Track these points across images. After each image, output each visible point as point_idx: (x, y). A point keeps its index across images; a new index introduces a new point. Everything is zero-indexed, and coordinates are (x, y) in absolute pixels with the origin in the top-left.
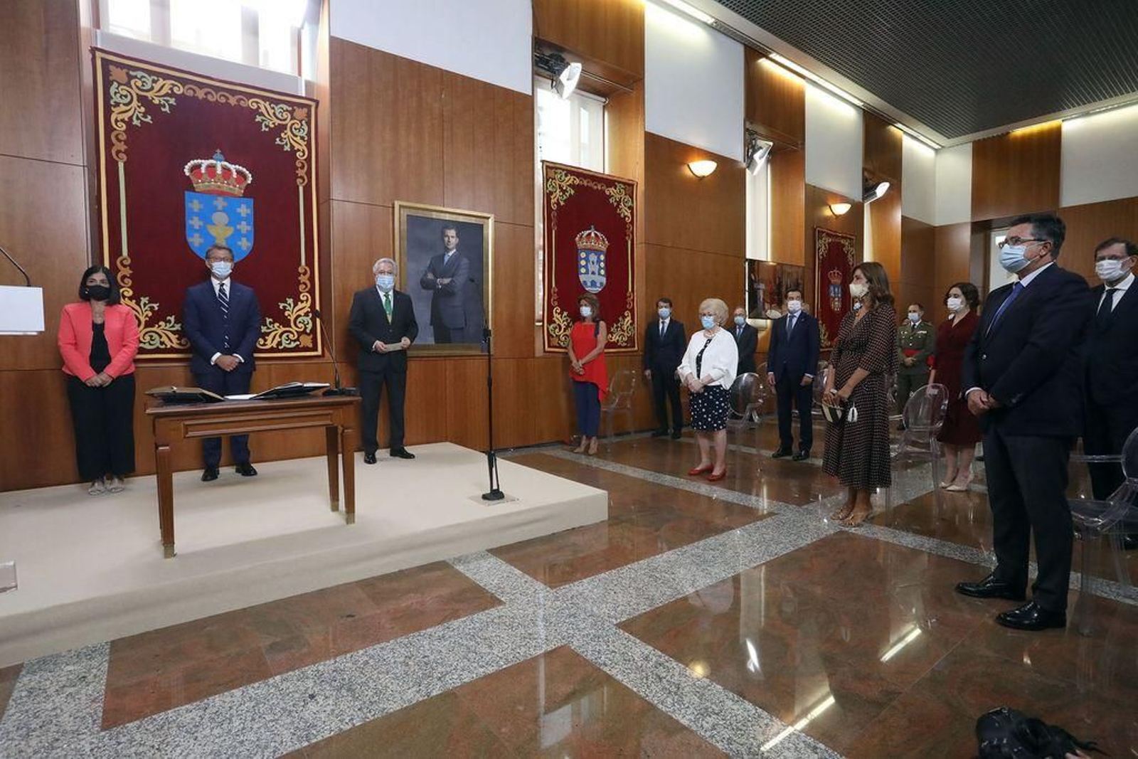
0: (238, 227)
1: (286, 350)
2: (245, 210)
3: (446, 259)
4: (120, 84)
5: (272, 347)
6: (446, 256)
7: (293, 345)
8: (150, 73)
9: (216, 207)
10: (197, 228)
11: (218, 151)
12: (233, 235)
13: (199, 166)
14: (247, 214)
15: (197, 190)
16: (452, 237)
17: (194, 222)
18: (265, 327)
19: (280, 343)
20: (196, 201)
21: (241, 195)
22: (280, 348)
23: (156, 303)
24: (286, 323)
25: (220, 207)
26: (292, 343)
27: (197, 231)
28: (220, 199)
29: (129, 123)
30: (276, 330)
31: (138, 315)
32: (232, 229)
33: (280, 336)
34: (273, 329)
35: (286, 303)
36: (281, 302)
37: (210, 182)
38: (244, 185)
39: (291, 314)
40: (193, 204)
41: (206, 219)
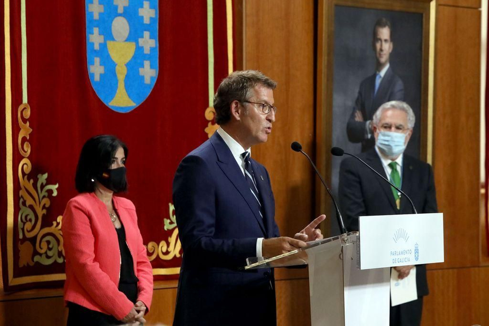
0: (140, 42)
2: (149, 11)
3: (378, 82)
5: (175, 256)
6: (377, 77)
9: (116, 8)
10: (97, 47)
12: (134, 57)
14: (151, 18)
16: (386, 41)
17: (94, 38)
18: (169, 221)
23: (55, 184)
27: (97, 53)
31: (35, 207)
40: (94, 6)
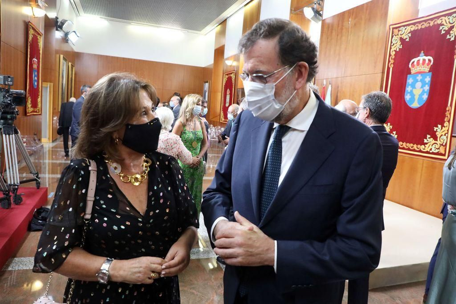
0: (424, 88)
1: (433, 153)
2: (428, 79)
4: (396, 36)
5: (428, 151)
7: (437, 151)
8: (404, 26)
9: (417, 80)
10: (409, 91)
11: (422, 52)
12: (421, 93)
13: (413, 62)
14: (429, 81)
15: (412, 73)
17: (409, 89)
18: (426, 140)
19: (431, 149)
20: (411, 79)
21: (428, 72)
22: (431, 152)
23: (392, 126)
24: (435, 138)
25: (419, 80)
26: (437, 149)
27: (409, 93)
28: (420, 75)
29: (395, 51)
30: (430, 142)
32: (422, 89)
33: (432, 145)
34: (430, 141)
35: (437, 127)
36: (436, 127)
37: (417, 68)
38: (430, 66)
39: (438, 134)
40: (410, 80)
41: (413, 86)
